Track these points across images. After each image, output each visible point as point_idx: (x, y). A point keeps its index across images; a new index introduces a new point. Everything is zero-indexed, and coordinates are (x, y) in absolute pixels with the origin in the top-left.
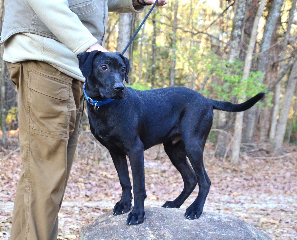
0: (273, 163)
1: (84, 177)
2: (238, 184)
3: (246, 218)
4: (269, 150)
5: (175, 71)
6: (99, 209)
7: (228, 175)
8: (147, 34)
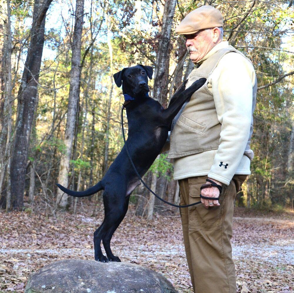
0: (177, 220)
1: (36, 229)
2: (151, 235)
3: (156, 263)
4: (173, 211)
5: (108, 149)
6: (47, 256)
7: (145, 229)
8: (88, 122)
